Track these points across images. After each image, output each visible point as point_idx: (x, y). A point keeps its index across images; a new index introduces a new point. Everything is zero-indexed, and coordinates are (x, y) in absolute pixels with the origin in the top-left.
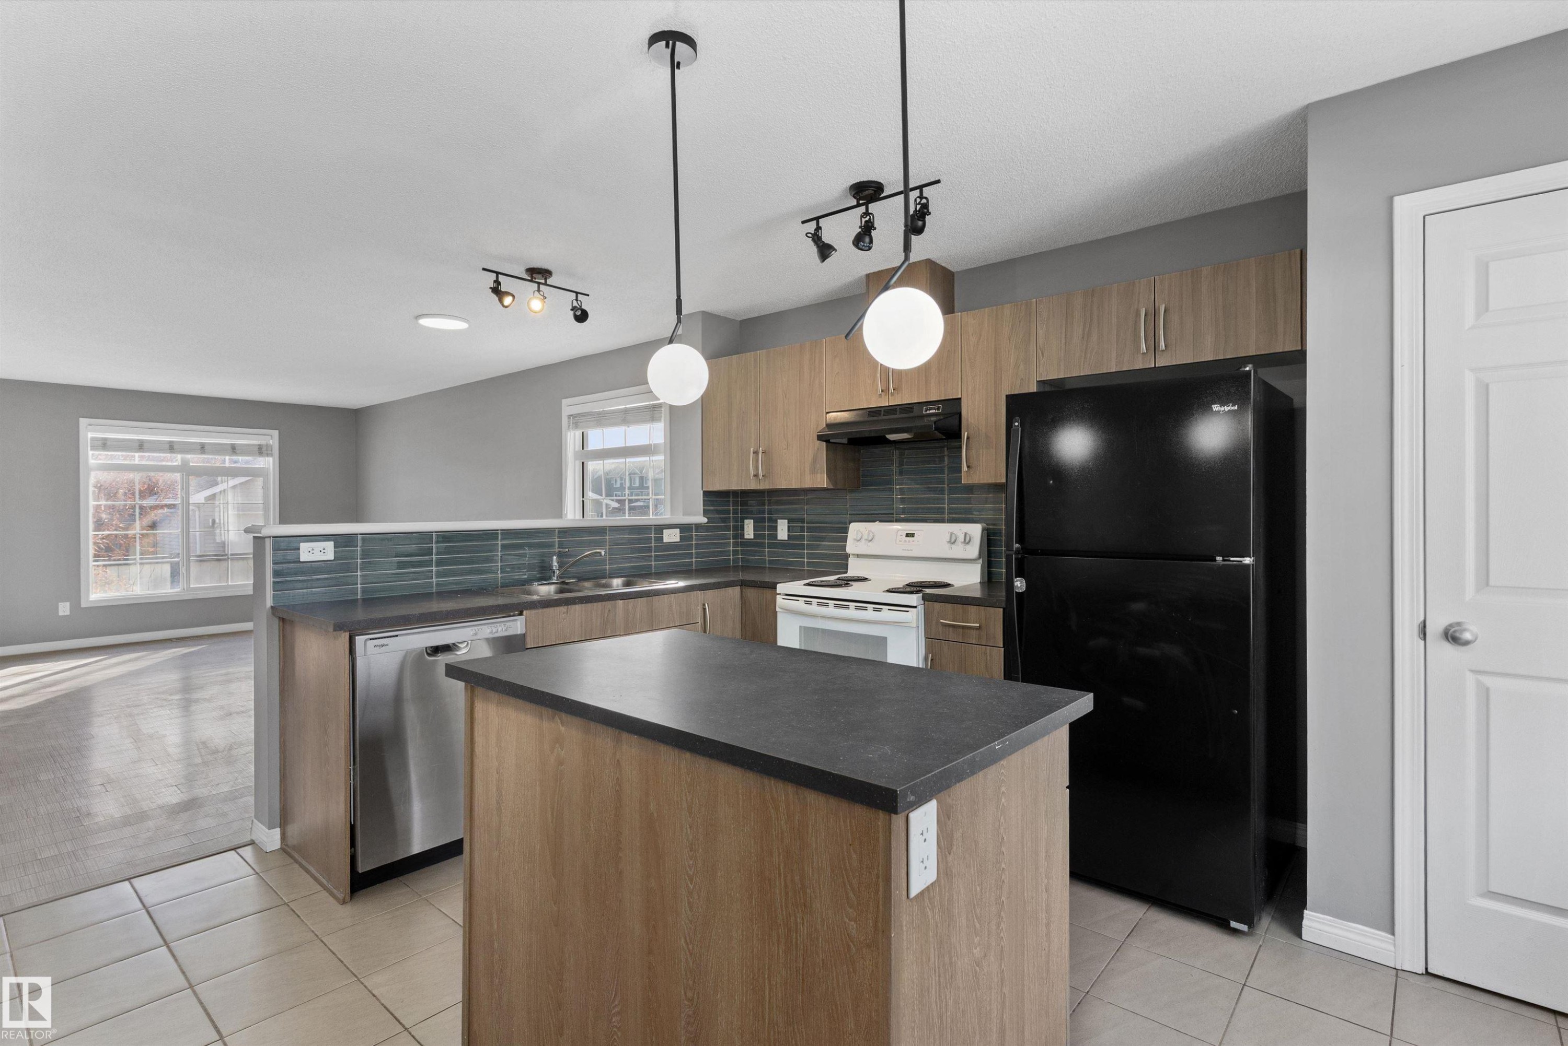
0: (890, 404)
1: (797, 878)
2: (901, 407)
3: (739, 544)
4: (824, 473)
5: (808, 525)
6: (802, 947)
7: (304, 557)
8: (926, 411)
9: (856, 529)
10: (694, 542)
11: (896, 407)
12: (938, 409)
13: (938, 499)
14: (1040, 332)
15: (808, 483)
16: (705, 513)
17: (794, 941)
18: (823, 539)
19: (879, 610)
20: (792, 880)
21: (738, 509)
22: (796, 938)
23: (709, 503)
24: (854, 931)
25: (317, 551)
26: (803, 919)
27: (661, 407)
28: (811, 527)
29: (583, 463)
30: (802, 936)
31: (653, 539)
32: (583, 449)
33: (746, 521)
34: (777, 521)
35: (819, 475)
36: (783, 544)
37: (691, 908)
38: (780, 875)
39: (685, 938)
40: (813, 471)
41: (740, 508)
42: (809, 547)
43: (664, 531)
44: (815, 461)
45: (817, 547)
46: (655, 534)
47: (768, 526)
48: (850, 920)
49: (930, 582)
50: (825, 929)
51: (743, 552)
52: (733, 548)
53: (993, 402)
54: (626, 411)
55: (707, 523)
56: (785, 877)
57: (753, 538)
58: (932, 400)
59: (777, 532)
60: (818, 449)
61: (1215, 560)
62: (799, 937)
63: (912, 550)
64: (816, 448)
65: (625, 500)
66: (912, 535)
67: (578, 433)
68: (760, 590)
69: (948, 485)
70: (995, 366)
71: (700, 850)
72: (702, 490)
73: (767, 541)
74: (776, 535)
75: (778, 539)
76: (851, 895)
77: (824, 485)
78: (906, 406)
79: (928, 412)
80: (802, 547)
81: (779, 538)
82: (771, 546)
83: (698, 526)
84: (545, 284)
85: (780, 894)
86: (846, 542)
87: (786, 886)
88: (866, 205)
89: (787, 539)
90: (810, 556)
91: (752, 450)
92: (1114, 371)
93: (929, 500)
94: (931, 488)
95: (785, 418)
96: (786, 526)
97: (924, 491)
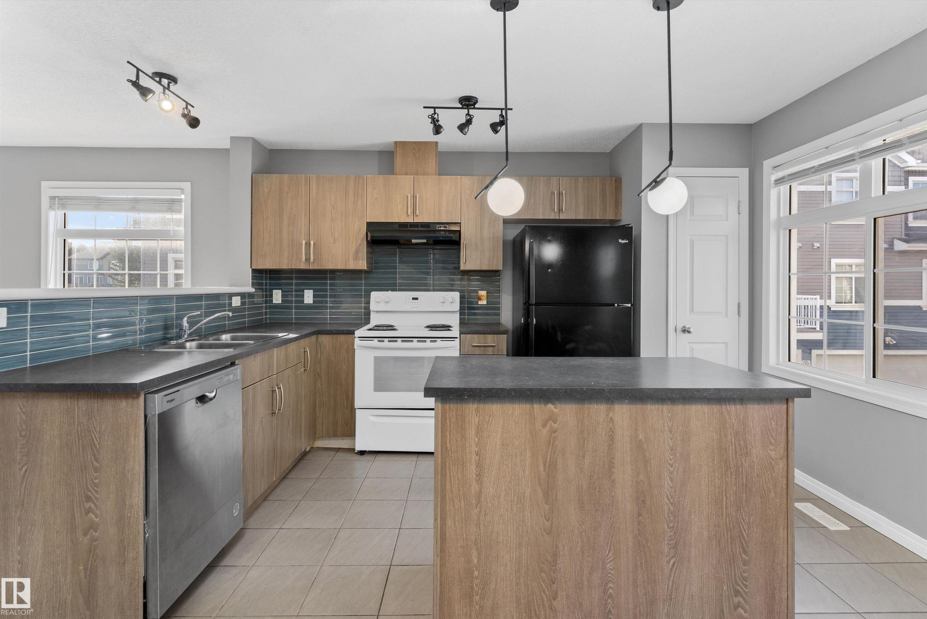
0: (414, 222)
1: (742, 443)
2: (421, 224)
3: (267, 308)
4: (364, 260)
5: (330, 293)
6: (745, 473)
8: (439, 228)
9: (375, 296)
10: (247, 306)
11: (418, 224)
12: (447, 227)
13: (426, 278)
15: (352, 266)
16: (253, 285)
17: (741, 471)
18: (340, 302)
19: (435, 341)
20: (739, 444)
21: (268, 282)
22: (742, 470)
24: (774, 455)
26: (746, 460)
27: (181, 202)
28: (333, 295)
29: (65, 240)
30: (745, 468)
32: (65, 228)
33: (275, 291)
34: (304, 291)
35: (360, 261)
36: (309, 307)
37: (672, 481)
38: (732, 444)
39: (668, 497)
40: (356, 258)
42: (331, 308)
43: (233, 297)
44: (357, 252)
47: (295, 294)
48: (771, 451)
49: (439, 325)
50: (758, 459)
51: (272, 313)
52: (264, 310)
53: (480, 227)
54: (136, 201)
55: (253, 292)
56: (735, 444)
57: (281, 303)
58: (443, 222)
59: (304, 298)
60: (360, 245)
61: (614, 306)
62: (743, 469)
63: (418, 307)
64: (358, 244)
65: (157, 274)
66: (417, 299)
67: (60, 213)
68: (335, 336)
69: (433, 270)
70: (481, 208)
71: (678, 449)
72: (251, 267)
73: (294, 305)
74: (303, 301)
75: (305, 303)
76: (772, 440)
77: (364, 267)
78: (425, 224)
79: (440, 228)
80: (324, 308)
82: (299, 308)
83: (249, 295)
84: (168, 89)
85: (732, 453)
86: (370, 304)
87: (735, 448)
88: (468, 109)
89: (312, 303)
90: (331, 314)
91: (304, 242)
92: (541, 218)
93: (420, 279)
94: (422, 271)
95: (333, 223)
96: (313, 294)
97: (418, 273)
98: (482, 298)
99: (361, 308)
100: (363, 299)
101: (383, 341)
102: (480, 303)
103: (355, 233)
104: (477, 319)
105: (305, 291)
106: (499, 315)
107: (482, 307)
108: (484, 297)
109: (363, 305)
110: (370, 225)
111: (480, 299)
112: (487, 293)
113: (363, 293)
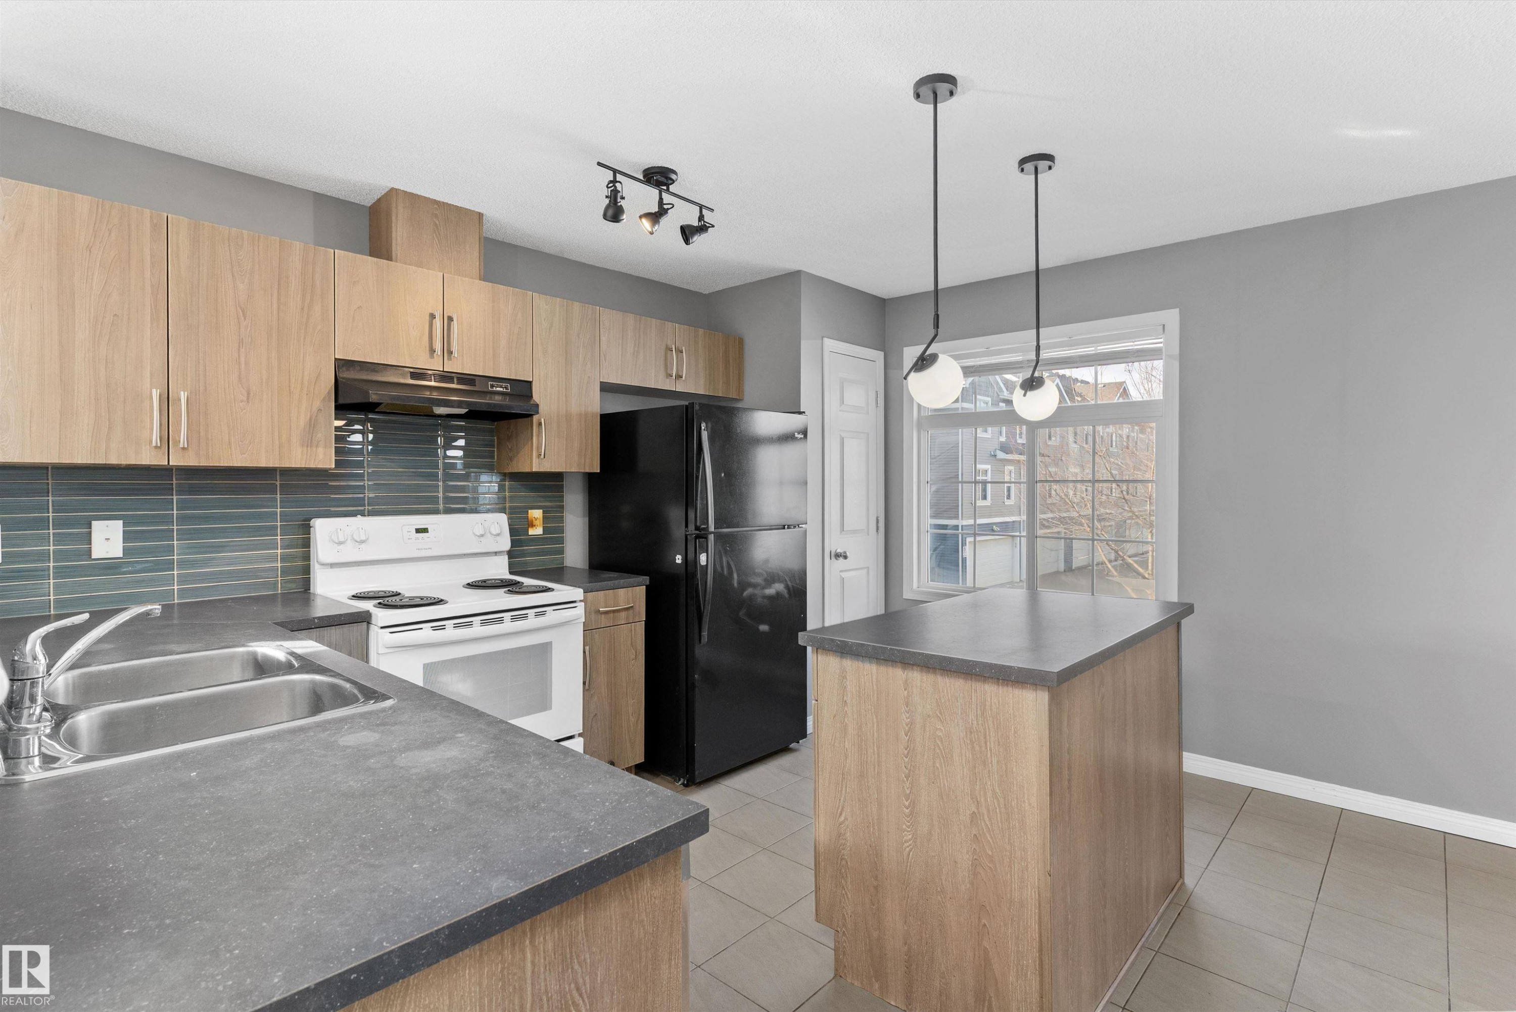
0: (445, 370)
2: (459, 376)
4: (328, 445)
8: (490, 387)
9: (328, 528)
11: (453, 375)
12: (506, 388)
13: (429, 486)
14: (603, 338)
15: (297, 459)
35: (321, 450)
40: (309, 441)
44: (312, 425)
53: (564, 393)
58: (501, 376)
60: (320, 410)
64: (315, 409)
66: (425, 530)
75: (90, 557)
77: (330, 464)
78: (467, 377)
79: (494, 389)
91: (155, 394)
92: (653, 387)
93: (419, 488)
94: (420, 472)
95: (243, 350)
96: (124, 532)
97: (410, 476)
98: (535, 523)
99: (273, 558)
100: (279, 537)
101: (443, 628)
102: (531, 532)
103: (306, 383)
104: (525, 563)
105: (95, 524)
106: (561, 551)
107: (536, 540)
108: (538, 521)
109: (279, 551)
110: (342, 364)
111: (532, 525)
112: (544, 513)
113: (279, 524)
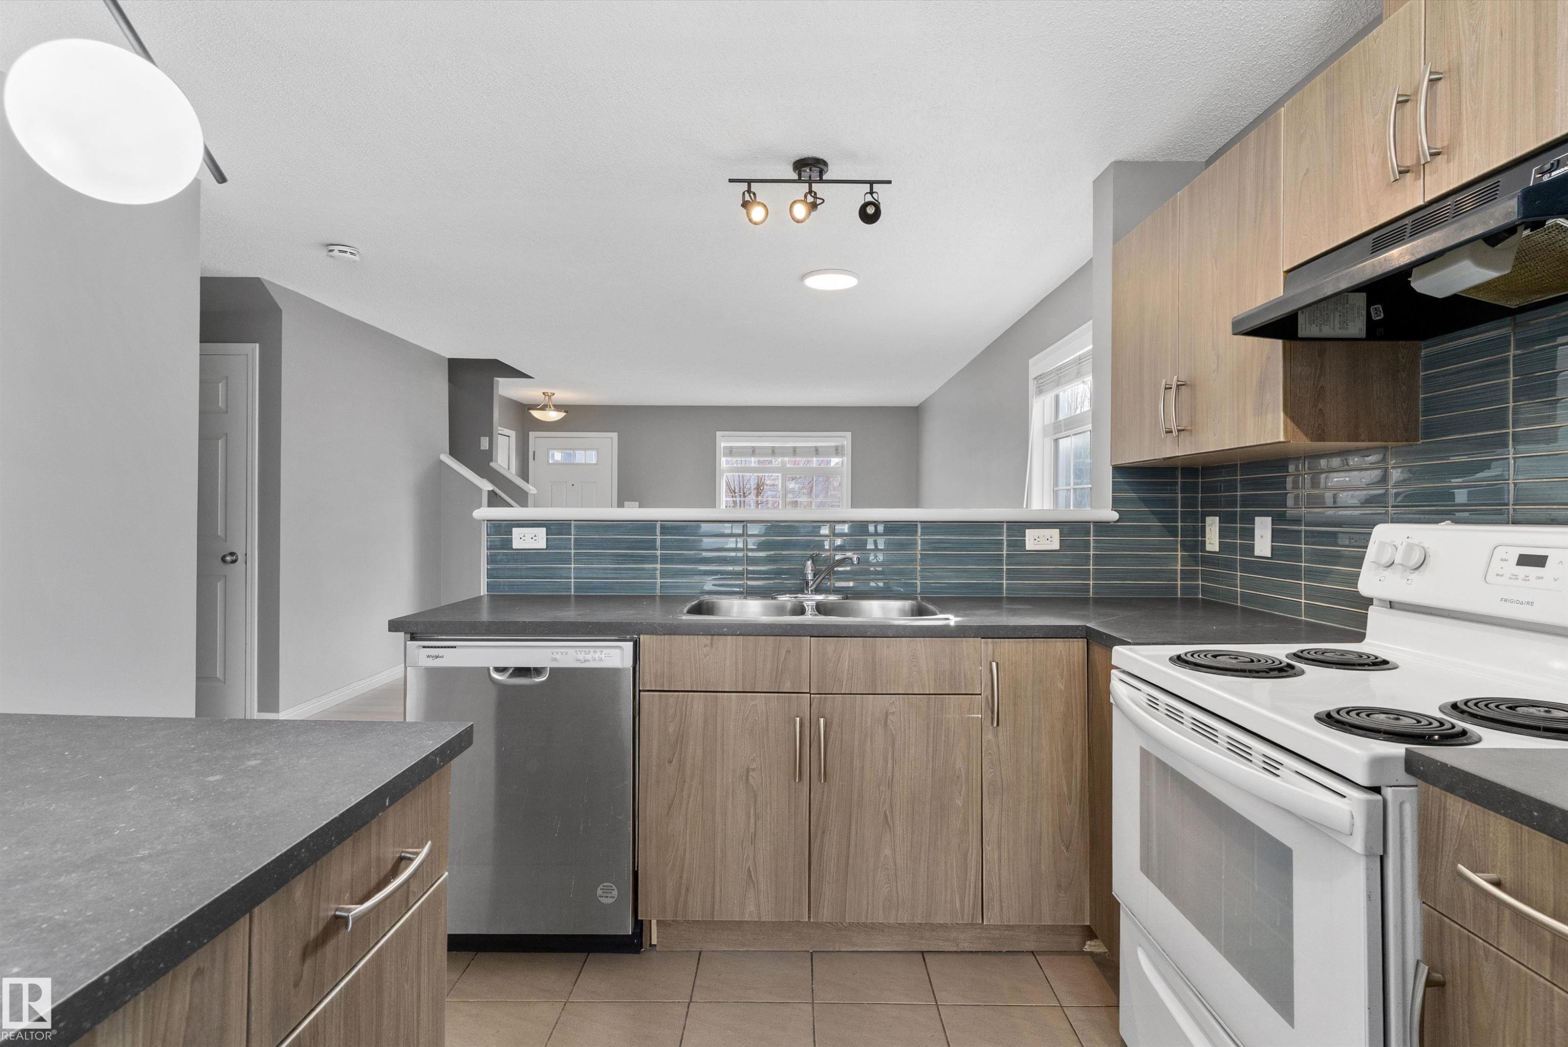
3: (1198, 561)
5: (1307, 528)
7: (517, 544)
9: (1380, 540)
10: (1092, 553)
16: (1116, 503)
21: (1197, 498)
23: (1126, 487)
25: (528, 537)
28: (1312, 532)
31: (1005, 543)
33: (1209, 520)
36: (1263, 566)
41: (1200, 495)
42: (1311, 574)
43: (1027, 531)
45: (1322, 576)
46: (1008, 536)
47: (1240, 527)
51: (1206, 576)
52: (1181, 566)
55: (1117, 521)
57: (1218, 550)
72: (1112, 462)
73: (1239, 557)
77: (1278, 437)
80: (1295, 573)
81: (1257, 553)
82: (1247, 567)
83: (1102, 527)
84: (821, 181)
86: (1361, 569)
90: (1311, 593)
